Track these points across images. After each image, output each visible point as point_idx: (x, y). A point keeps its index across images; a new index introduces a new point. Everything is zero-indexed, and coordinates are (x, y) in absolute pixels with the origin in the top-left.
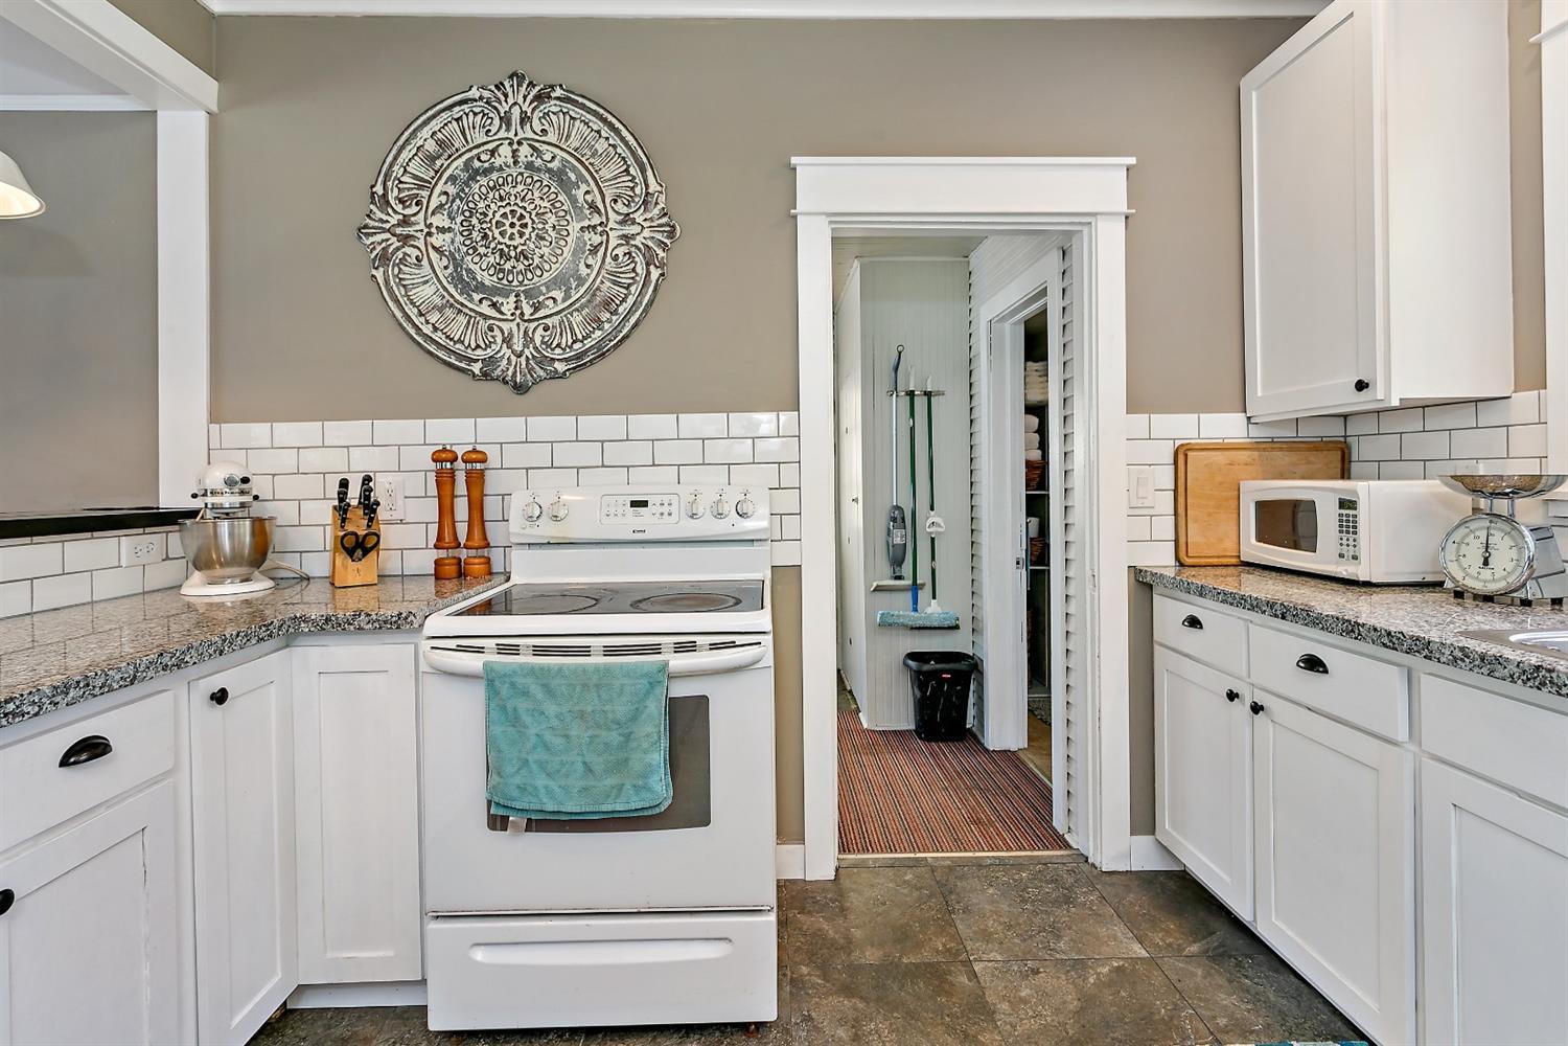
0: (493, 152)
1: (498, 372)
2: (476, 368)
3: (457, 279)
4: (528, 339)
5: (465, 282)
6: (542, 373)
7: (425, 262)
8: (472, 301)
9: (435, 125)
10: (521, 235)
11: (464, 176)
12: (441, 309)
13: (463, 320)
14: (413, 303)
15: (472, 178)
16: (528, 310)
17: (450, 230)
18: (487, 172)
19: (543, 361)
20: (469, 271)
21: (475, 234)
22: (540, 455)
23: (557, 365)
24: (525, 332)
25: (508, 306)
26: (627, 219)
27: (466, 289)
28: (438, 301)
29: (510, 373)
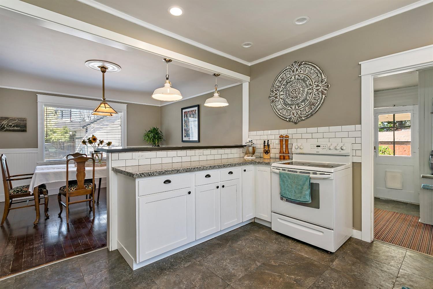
0: (291, 78)
1: (292, 120)
2: (288, 120)
3: (285, 104)
4: (297, 114)
5: (286, 104)
6: (300, 120)
7: (279, 101)
8: (287, 107)
9: (281, 76)
10: (296, 93)
11: (286, 84)
13: (285, 111)
14: (277, 109)
16: (297, 108)
17: (283, 94)
18: (290, 82)
19: (300, 117)
20: (287, 102)
21: (287, 94)
22: (299, 136)
23: (303, 118)
24: (297, 112)
25: (293, 107)
26: (318, 86)
28: (281, 108)
29: (294, 120)
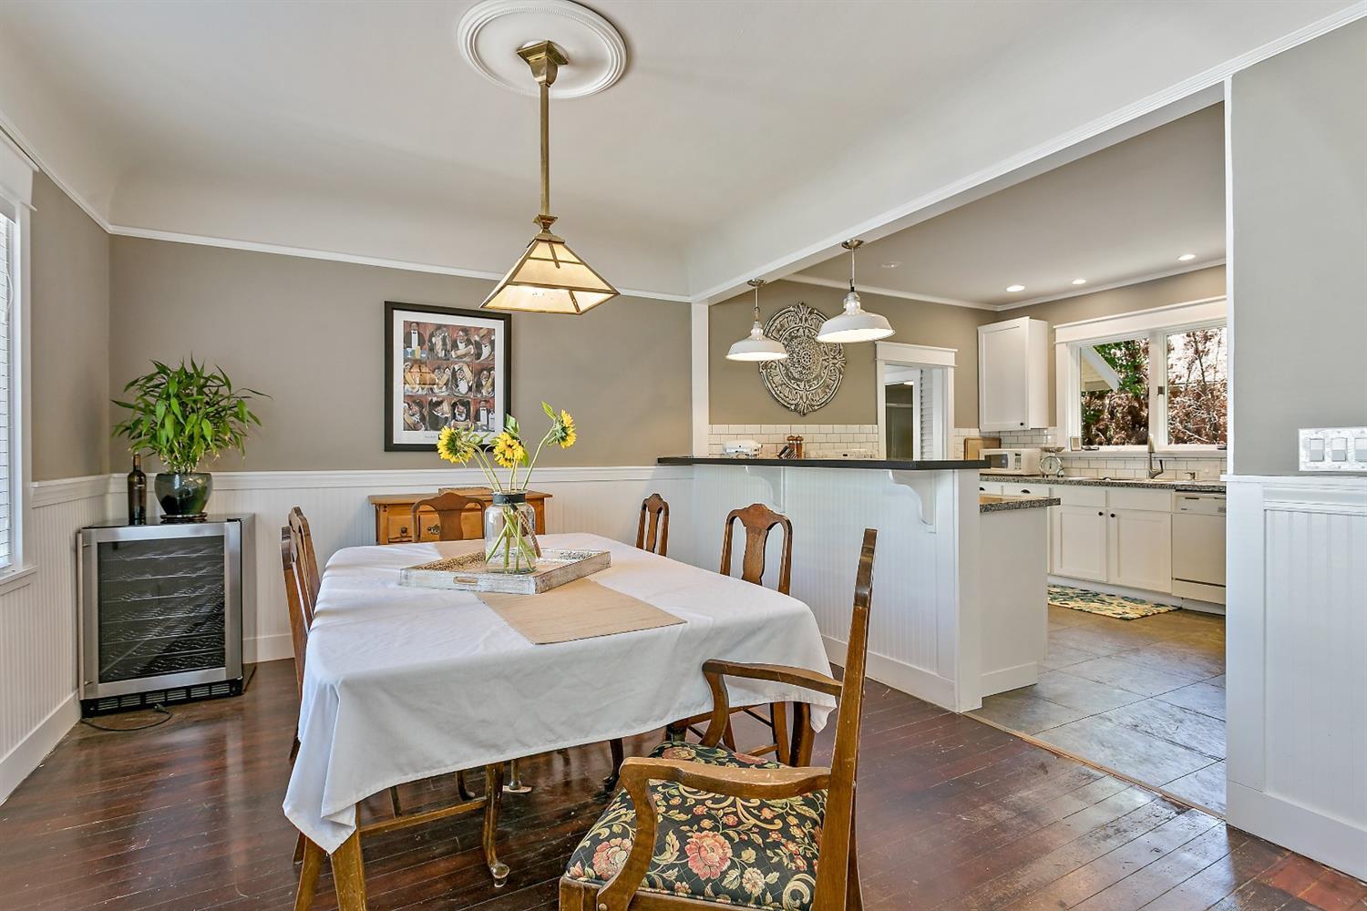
0: (798, 330)
1: (798, 409)
2: (793, 407)
3: (787, 375)
4: (807, 398)
5: (789, 376)
6: (811, 410)
7: (778, 368)
8: (791, 383)
9: (781, 319)
10: (810, 361)
12: (781, 385)
14: (774, 382)
15: (792, 339)
16: (807, 387)
18: (796, 337)
19: (812, 406)
20: (791, 372)
21: (795, 360)
22: (822, 438)
23: (815, 407)
24: (806, 395)
25: (802, 386)
26: (834, 358)
27: (789, 378)
28: (781, 382)
29: (802, 409)
